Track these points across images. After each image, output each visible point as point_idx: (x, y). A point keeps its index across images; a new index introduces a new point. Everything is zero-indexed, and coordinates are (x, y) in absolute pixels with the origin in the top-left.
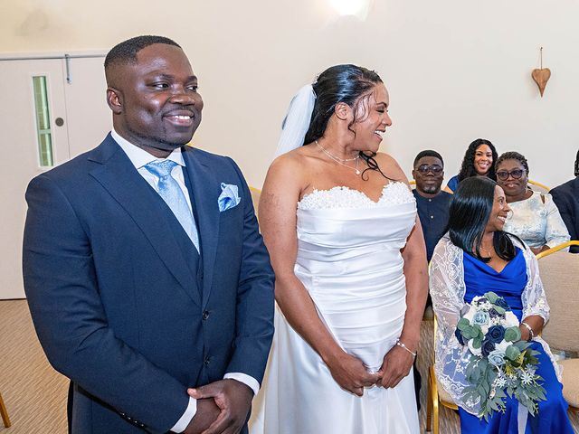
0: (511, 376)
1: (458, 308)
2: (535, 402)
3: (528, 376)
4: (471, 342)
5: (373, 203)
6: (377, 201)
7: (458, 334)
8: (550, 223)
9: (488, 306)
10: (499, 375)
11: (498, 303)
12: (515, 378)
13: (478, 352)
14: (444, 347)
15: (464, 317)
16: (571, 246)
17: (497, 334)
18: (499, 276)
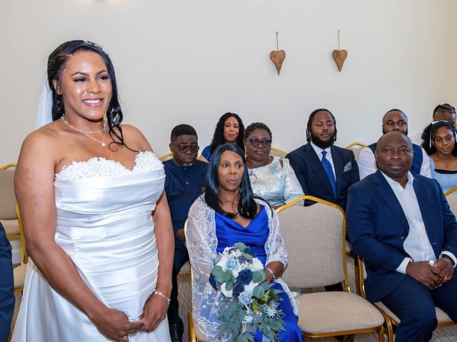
0: (258, 313)
1: (211, 259)
2: (276, 332)
3: (271, 311)
4: (223, 286)
5: (128, 171)
6: (131, 169)
7: (212, 280)
8: (288, 183)
9: (238, 253)
10: (248, 312)
11: (246, 251)
12: (261, 314)
13: (229, 294)
14: (200, 294)
15: (218, 264)
16: (306, 200)
17: (246, 277)
18: (245, 230)
